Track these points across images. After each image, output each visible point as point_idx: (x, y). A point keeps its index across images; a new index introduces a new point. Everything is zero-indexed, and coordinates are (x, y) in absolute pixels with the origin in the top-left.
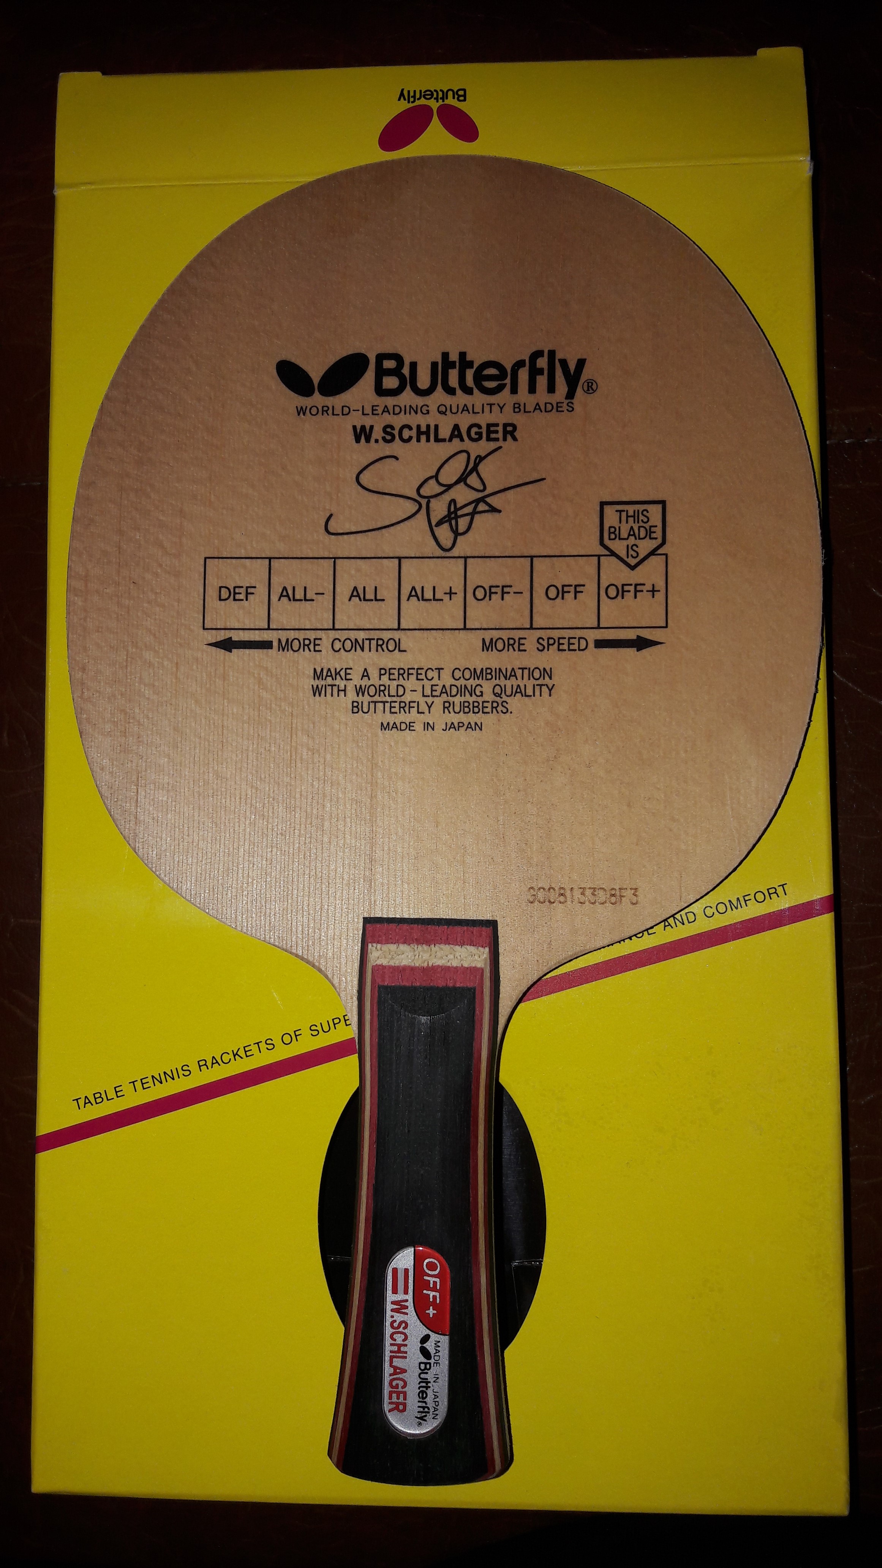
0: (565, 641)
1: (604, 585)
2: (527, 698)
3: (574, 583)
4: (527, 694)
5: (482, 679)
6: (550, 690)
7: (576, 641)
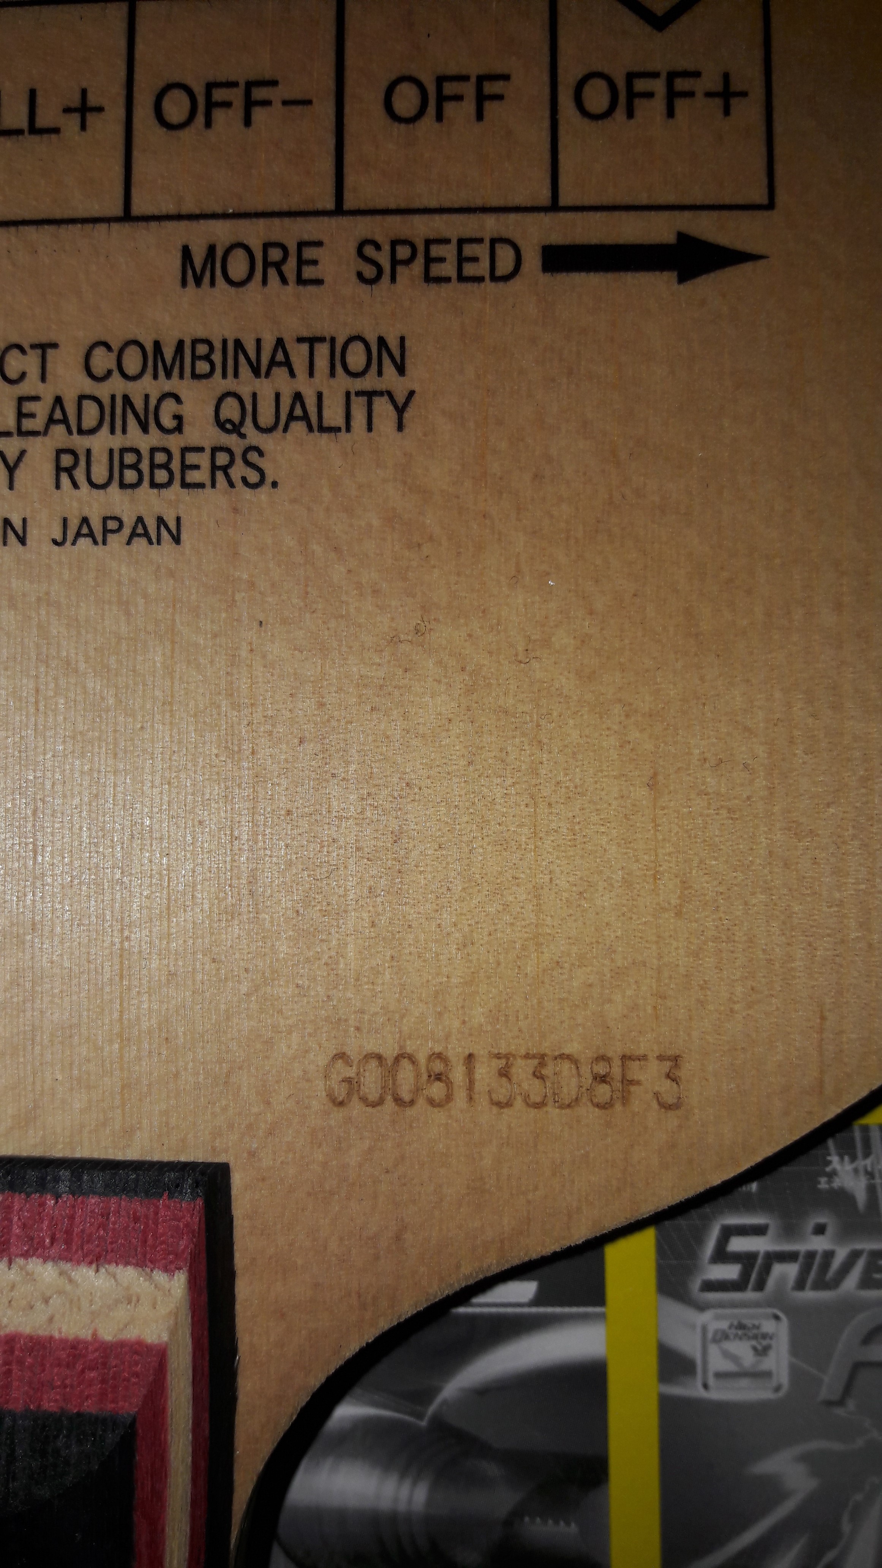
0: (449, 252)
1: (569, 75)
2: (325, 436)
3: (474, 69)
4: (326, 423)
5: (181, 376)
6: (400, 411)
7: (482, 251)
